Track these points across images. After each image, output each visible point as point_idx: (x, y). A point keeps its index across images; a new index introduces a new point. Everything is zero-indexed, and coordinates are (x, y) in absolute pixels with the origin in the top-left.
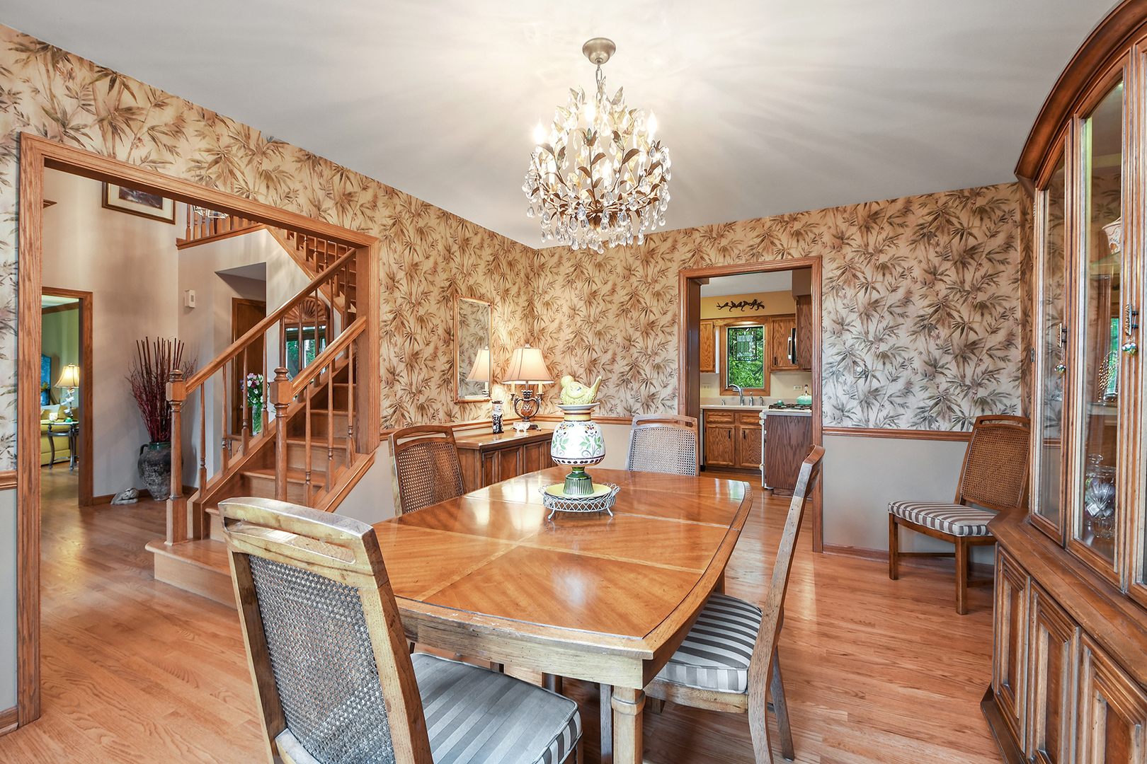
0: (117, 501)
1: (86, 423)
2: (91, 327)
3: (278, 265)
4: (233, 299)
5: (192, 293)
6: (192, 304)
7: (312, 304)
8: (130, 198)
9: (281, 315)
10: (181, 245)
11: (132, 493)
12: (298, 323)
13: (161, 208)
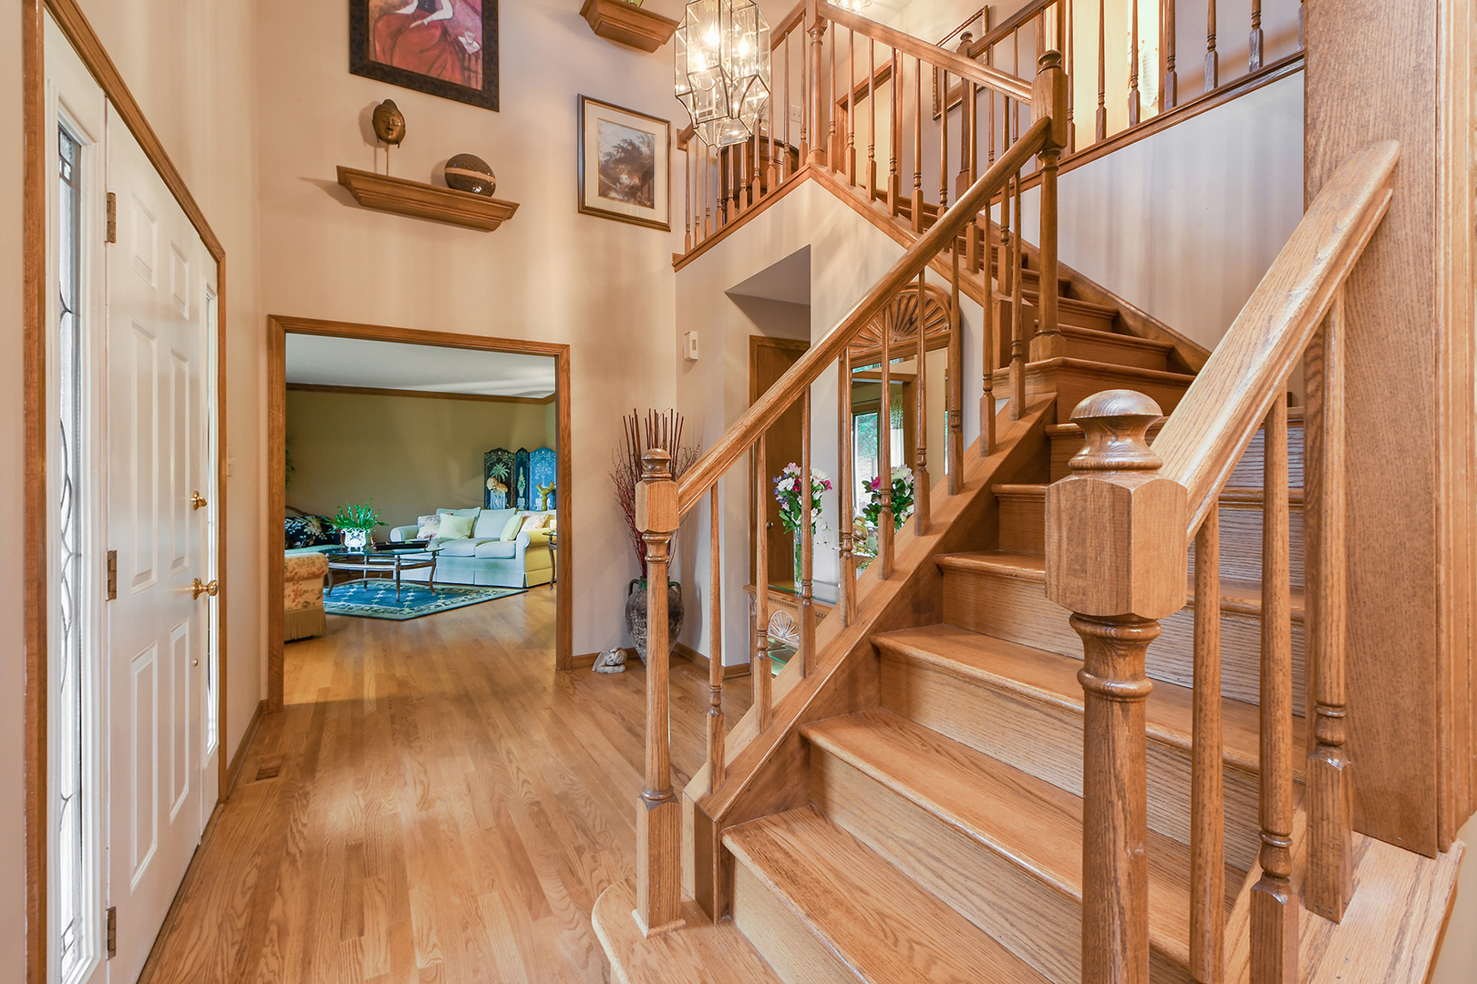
0: (599, 667)
1: (564, 543)
2: (569, 398)
3: (833, 243)
4: (751, 337)
5: (694, 335)
6: (694, 355)
7: (913, 302)
8: (613, 194)
9: (836, 346)
10: (679, 263)
11: (619, 656)
12: (880, 353)
13: (652, 207)
